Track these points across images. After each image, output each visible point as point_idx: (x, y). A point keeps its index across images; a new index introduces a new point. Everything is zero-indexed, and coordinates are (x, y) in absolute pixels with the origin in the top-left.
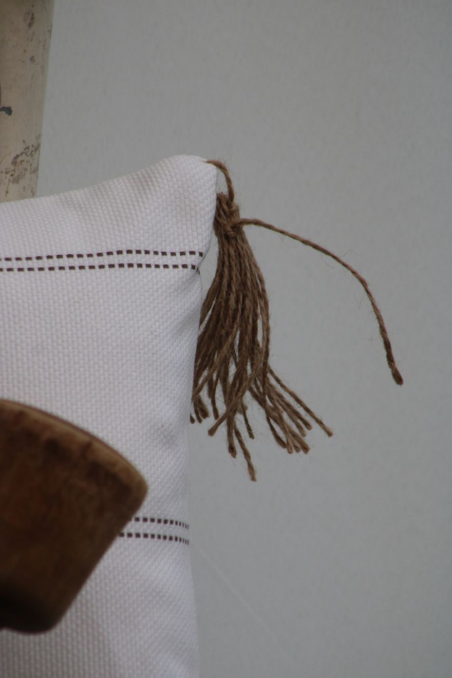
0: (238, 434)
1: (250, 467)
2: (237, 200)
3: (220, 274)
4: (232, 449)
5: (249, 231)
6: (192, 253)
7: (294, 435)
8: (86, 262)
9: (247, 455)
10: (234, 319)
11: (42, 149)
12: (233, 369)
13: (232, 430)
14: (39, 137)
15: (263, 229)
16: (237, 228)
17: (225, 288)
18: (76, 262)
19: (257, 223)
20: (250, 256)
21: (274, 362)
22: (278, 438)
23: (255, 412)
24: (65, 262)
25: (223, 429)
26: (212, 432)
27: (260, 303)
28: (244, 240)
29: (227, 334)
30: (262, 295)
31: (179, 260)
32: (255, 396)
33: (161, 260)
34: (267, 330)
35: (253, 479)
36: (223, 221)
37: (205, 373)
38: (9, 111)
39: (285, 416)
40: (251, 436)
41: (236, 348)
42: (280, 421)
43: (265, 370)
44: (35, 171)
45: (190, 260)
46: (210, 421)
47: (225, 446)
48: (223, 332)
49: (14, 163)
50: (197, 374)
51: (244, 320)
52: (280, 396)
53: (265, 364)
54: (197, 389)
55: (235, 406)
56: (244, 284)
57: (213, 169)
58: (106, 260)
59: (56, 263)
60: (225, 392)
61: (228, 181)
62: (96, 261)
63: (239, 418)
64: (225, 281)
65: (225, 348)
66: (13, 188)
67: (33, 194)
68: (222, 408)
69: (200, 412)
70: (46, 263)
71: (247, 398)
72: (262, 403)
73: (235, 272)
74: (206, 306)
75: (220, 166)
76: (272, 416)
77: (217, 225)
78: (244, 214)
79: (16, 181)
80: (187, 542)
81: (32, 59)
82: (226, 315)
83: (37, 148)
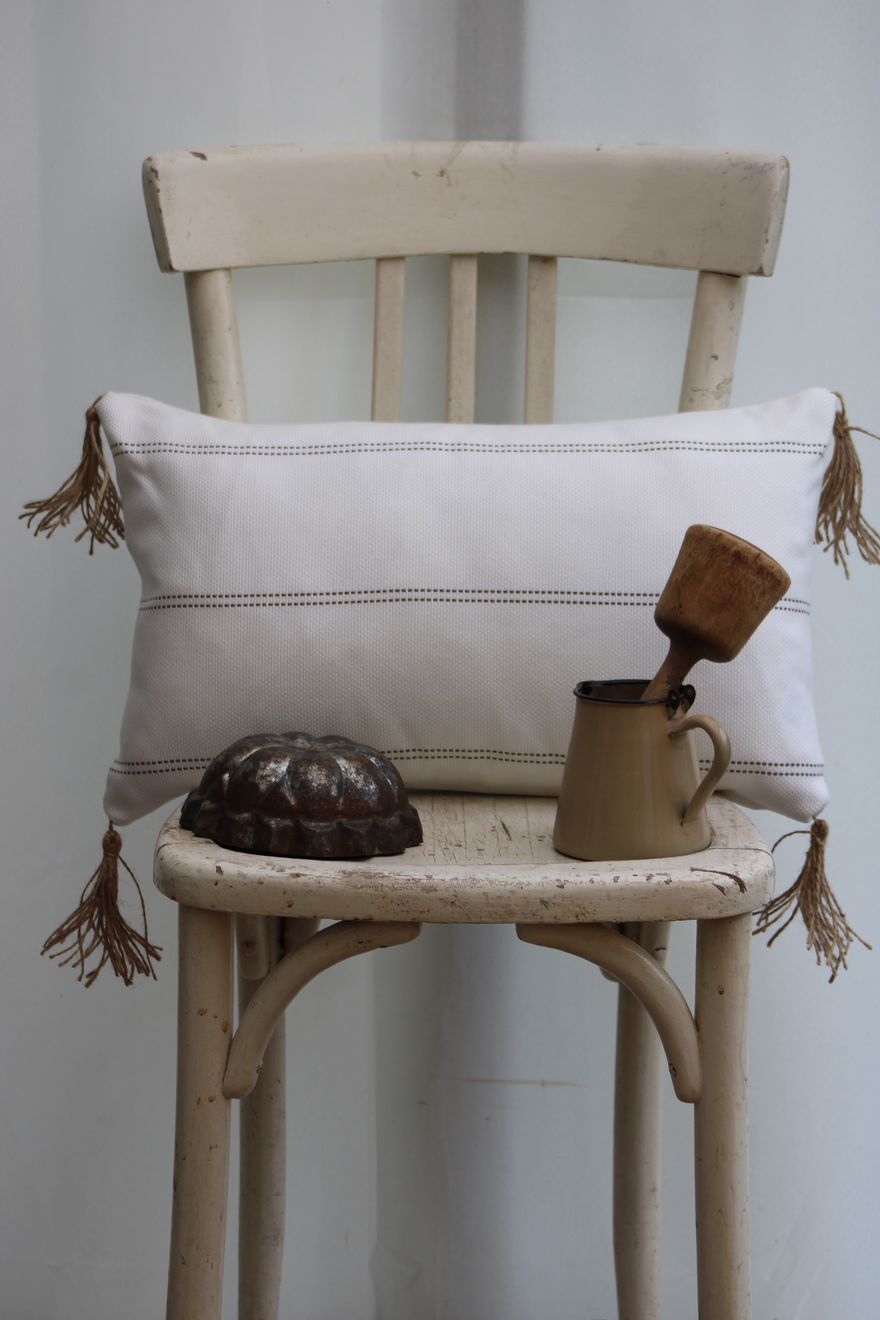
0: (840, 552)
1: (847, 572)
2: (848, 416)
3: (835, 459)
4: (836, 561)
5: (853, 434)
6: (820, 445)
7: (873, 555)
8: (758, 447)
9: (845, 564)
10: (842, 484)
11: (734, 380)
12: (839, 514)
13: (837, 550)
14: (732, 373)
15: (861, 433)
16: (846, 431)
17: (837, 466)
18: (752, 447)
19: (858, 429)
20: (853, 449)
21: (864, 511)
22: (863, 556)
23: (850, 539)
24: (746, 447)
25: (832, 549)
26: (826, 550)
27: (858, 476)
28: (850, 439)
29: (838, 493)
30: (859, 472)
31: (812, 449)
32: (851, 530)
33: (801, 448)
34: (861, 492)
35: (848, 578)
36: (839, 427)
37: (823, 516)
38: (716, 357)
39: (868, 542)
40: (848, 554)
41: (842, 502)
42: (865, 545)
43: (858, 516)
44: (729, 393)
45: (819, 449)
46: (824, 544)
47: (832, 558)
48: (835, 493)
49: (717, 388)
50: (819, 516)
51: (848, 486)
52: (866, 532)
53: (858, 512)
54: (818, 525)
55: (839, 536)
56: (848, 465)
57: (834, 397)
58: (770, 447)
59: (741, 447)
60: (834, 527)
61: (843, 404)
62: (764, 447)
63: (841, 543)
64: (838, 463)
65: (836, 501)
66: (716, 402)
67: (726, 405)
68: (832, 537)
69: (819, 538)
70: (735, 447)
71: (847, 533)
72: (855, 534)
73: (844, 457)
74: (826, 476)
75: (839, 396)
76: (861, 542)
77: (835, 430)
78: (851, 424)
79: (718, 398)
80: (808, 613)
81: (731, 329)
82: (837, 482)
83: (731, 380)
